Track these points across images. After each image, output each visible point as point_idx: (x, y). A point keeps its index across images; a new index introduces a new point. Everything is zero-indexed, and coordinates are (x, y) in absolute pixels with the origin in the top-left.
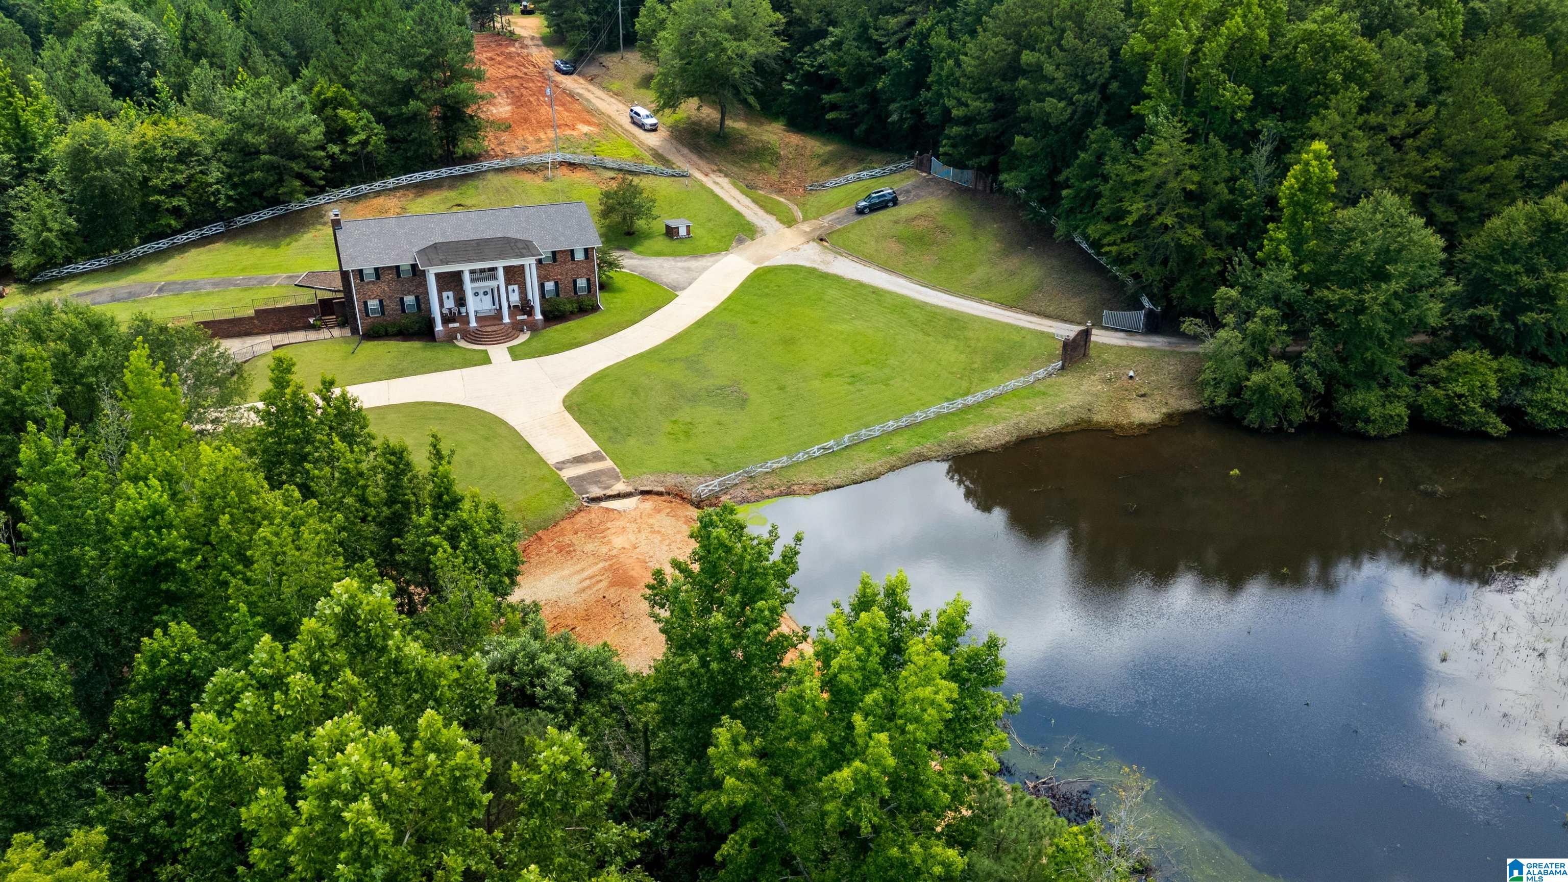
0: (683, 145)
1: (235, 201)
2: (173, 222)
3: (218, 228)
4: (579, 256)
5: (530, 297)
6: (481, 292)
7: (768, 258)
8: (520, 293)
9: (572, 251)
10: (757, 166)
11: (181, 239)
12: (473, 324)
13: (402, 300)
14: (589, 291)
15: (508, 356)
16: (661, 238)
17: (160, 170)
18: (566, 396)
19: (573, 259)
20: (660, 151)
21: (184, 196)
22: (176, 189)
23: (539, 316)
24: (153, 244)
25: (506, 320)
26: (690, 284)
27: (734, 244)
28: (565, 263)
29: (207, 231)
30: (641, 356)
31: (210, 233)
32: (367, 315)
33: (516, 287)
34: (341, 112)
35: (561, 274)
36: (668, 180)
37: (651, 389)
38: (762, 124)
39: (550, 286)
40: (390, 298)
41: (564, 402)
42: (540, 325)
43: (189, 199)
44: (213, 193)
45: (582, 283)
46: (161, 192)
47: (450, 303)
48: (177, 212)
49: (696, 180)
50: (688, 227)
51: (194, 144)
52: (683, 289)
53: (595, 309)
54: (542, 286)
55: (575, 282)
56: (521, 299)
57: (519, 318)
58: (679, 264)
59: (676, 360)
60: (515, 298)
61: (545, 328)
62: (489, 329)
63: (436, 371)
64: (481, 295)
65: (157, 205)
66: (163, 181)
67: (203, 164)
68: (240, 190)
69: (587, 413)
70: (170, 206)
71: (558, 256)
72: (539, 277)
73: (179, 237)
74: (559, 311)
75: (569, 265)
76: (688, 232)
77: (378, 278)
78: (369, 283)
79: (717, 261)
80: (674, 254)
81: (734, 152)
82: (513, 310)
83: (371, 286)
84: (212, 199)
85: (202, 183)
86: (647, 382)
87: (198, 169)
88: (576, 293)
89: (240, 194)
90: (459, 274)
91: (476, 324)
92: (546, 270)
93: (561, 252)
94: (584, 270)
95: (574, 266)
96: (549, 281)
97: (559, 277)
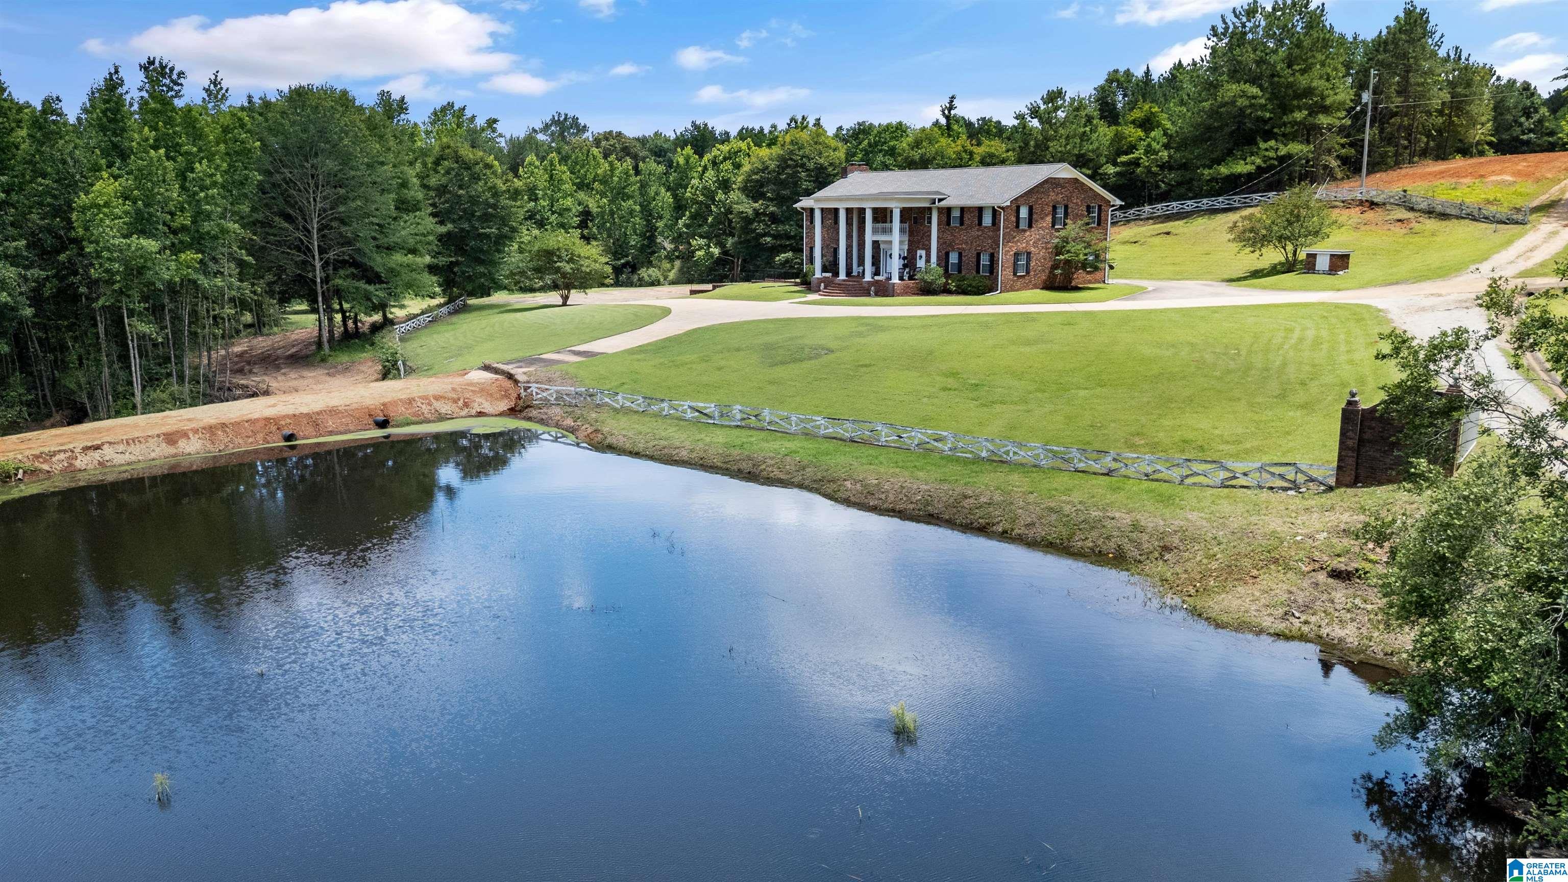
4: (987, 220)
9: (980, 210)
14: (992, 270)
19: (980, 223)
28: (971, 227)
33: (923, 253)
35: (966, 243)
39: (954, 257)
45: (985, 258)
54: (946, 257)
55: (978, 255)
71: (966, 217)
75: (975, 232)
88: (978, 270)
90: (836, 211)
91: (845, 278)
92: (952, 235)
93: (969, 209)
94: (990, 241)
95: (980, 233)
96: (953, 250)
97: (964, 246)
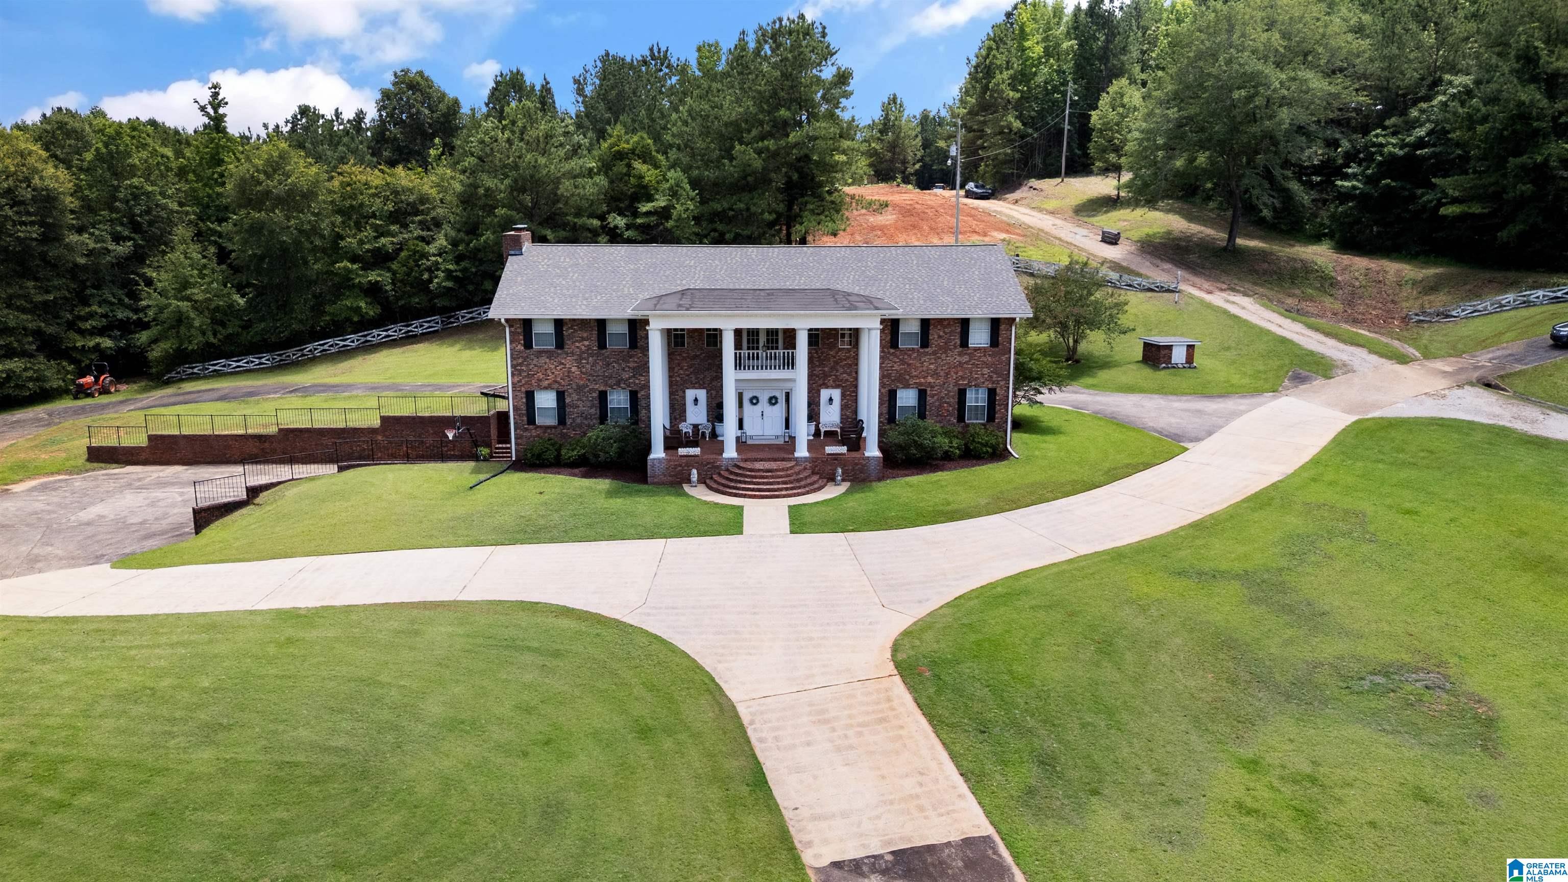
0: (1162, 260)
1: (456, 279)
2: (363, 304)
3: (433, 323)
4: (979, 337)
5: (863, 415)
6: (764, 398)
7: (1376, 406)
8: (844, 407)
9: (965, 323)
10: (1297, 292)
11: (378, 334)
12: (730, 452)
13: (603, 396)
14: (991, 418)
15: (785, 523)
16: (1134, 367)
17: (359, 227)
18: (906, 633)
19: (964, 343)
20: (1125, 264)
21: (389, 269)
22: (380, 259)
23: (873, 451)
24: (336, 340)
25: (802, 451)
26: (1210, 433)
27: (1287, 382)
28: (946, 349)
29: (416, 327)
30: (1117, 555)
31: (420, 331)
32: (531, 420)
33: (836, 394)
34: (639, 166)
35: (935, 374)
36: (1141, 295)
37: (1156, 644)
38: (1293, 246)
39: (907, 398)
40: (580, 389)
41: (896, 648)
42: (873, 468)
43: (394, 273)
44: (429, 269)
45: (976, 398)
46: (354, 259)
47: (696, 415)
48: (373, 291)
49: (1192, 297)
50: (1191, 348)
51: (423, 199)
52: (1197, 439)
53: (999, 454)
54: (889, 398)
55: (962, 394)
56: (844, 418)
57: (830, 450)
58: (1177, 405)
59: (1216, 575)
60: (831, 416)
61: (880, 479)
62: (759, 465)
63: (611, 538)
64: (763, 403)
65: (347, 276)
66: (361, 242)
67: (429, 230)
68: (463, 264)
69: (958, 691)
70: (364, 280)
71: (934, 335)
72: (884, 376)
73: (375, 332)
74: (920, 446)
75: (955, 357)
76: (1190, 358)
77: (560, 344)
78: (540, 353)
79: (1260, 405)
80: (1161, 391)
81: (1256, 272)
82: (819, 437)
83: (544, 360)
84: (426, 276)
85: (415, 252)
86: (1140, 622)
87: (418, 232)
88: (961, 418)
89: (464, 270)
90: (714, 336)
91: (734, 454)
92: (903, 362)
93: (941, 322)
94: (986, 371)
95: (965, 358)
96: (907, 386)
97: (930, 379)
